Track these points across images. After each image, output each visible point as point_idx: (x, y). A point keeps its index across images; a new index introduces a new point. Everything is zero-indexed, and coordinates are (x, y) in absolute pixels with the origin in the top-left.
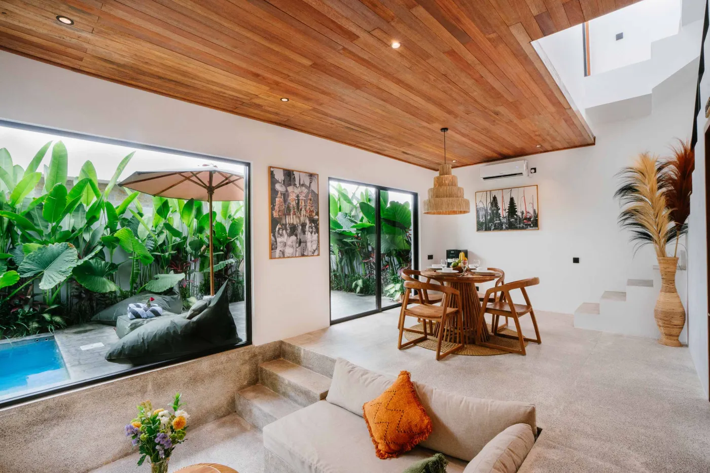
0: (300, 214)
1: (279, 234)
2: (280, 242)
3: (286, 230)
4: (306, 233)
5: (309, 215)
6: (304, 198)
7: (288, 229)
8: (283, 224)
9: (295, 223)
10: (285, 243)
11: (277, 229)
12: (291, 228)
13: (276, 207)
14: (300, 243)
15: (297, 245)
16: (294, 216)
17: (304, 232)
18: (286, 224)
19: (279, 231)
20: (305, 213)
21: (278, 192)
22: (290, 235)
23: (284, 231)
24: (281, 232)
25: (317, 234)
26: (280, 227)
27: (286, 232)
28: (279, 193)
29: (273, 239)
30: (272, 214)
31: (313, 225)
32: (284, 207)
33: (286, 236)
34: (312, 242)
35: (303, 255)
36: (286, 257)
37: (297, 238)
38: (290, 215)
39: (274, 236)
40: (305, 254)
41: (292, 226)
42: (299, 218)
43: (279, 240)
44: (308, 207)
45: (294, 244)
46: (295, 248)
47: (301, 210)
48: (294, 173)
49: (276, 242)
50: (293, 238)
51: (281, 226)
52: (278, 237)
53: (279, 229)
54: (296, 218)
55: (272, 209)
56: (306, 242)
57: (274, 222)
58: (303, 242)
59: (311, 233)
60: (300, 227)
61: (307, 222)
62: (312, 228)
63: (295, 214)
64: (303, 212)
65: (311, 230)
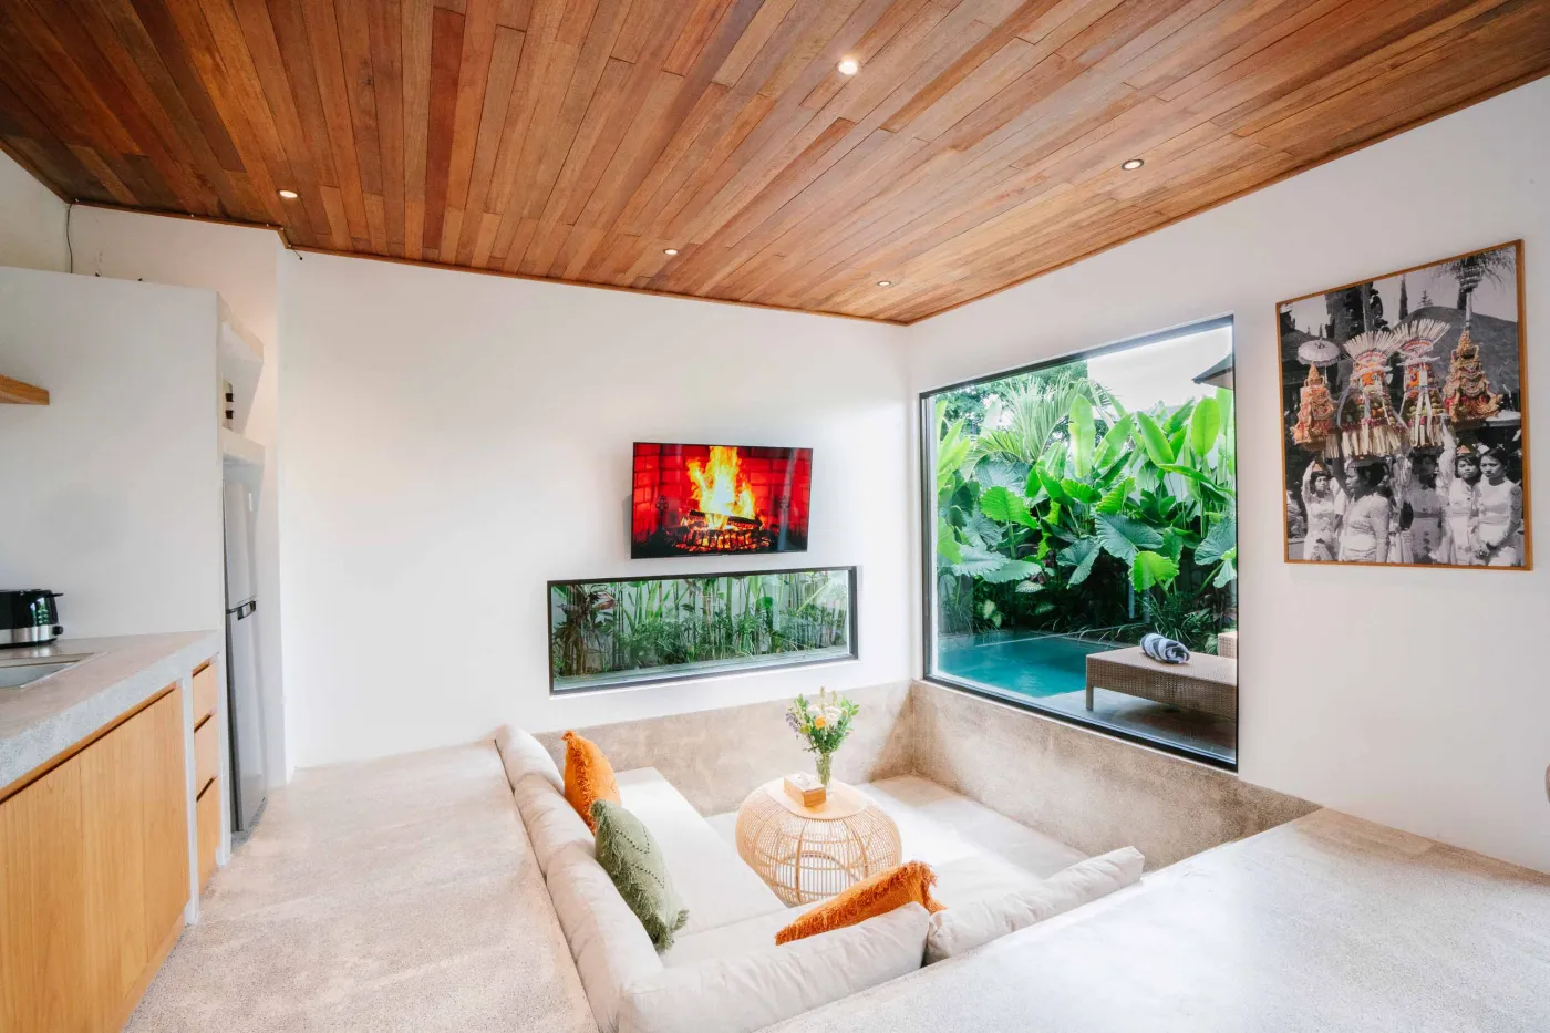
0: (1407, 420)
1: (1313, 489)
2: (1320, 516)
3: (1342, 476)
4: (1439, 482)
5: (1458, 414)
6: (1426, 359)
7: (1352, 472)
8: (1330, 461)
9: (1381, 451)
10: (1339, 518)
11: (1307, 477)
12: (1361, 471)
13: (1304, 415)
14: (1407, 517)
15: (1394, 525)
16: (1377, 431)
17: (1428, 481)
18: (1341, 460)
19: (1313, 480)
20: (1430, 411)
21: (1308, 367)
22: (1356, 494)
23: (1334, 483)
24: (1319, 484)
25: (1508, 485)
26: (1318, 468)
27: (1343, 485)
28: (1313, 370)
29: (1294, 505)
30: (1288, 437)
31: (1483, 448)
32: (1331, 408)
33: (1341, 496)
34: (1475, 514)
35: (1423, 560)
36: (1343, 563)
37: (1393, 502)
38: (1358, 428)
39: (1297, 496)
40: (1432, 555)
41: (1368, 463)
42: (1401, 433)
43: (1313, 508)
44: (1450, 389)
45: (1379, 524)
46: (1382, 533)
47: (1412, 402)
48: (1376, 286)
49: (1303, 513)
50: (1375, 501)
51: (1324, 466)
52: (1310, 500)
53: (1314, 477)
54: (1385, 434)
55: (1289, 421)
56: (1439, 516)
57: (1296, 459)
58: (1424, 515)
59: (1473, 480)
60: (1408, 464)
61: (1448, 441)
62: (1475, 461)
63: (1384, 422)
64: (1424, 408)
65: (1467, 469)
